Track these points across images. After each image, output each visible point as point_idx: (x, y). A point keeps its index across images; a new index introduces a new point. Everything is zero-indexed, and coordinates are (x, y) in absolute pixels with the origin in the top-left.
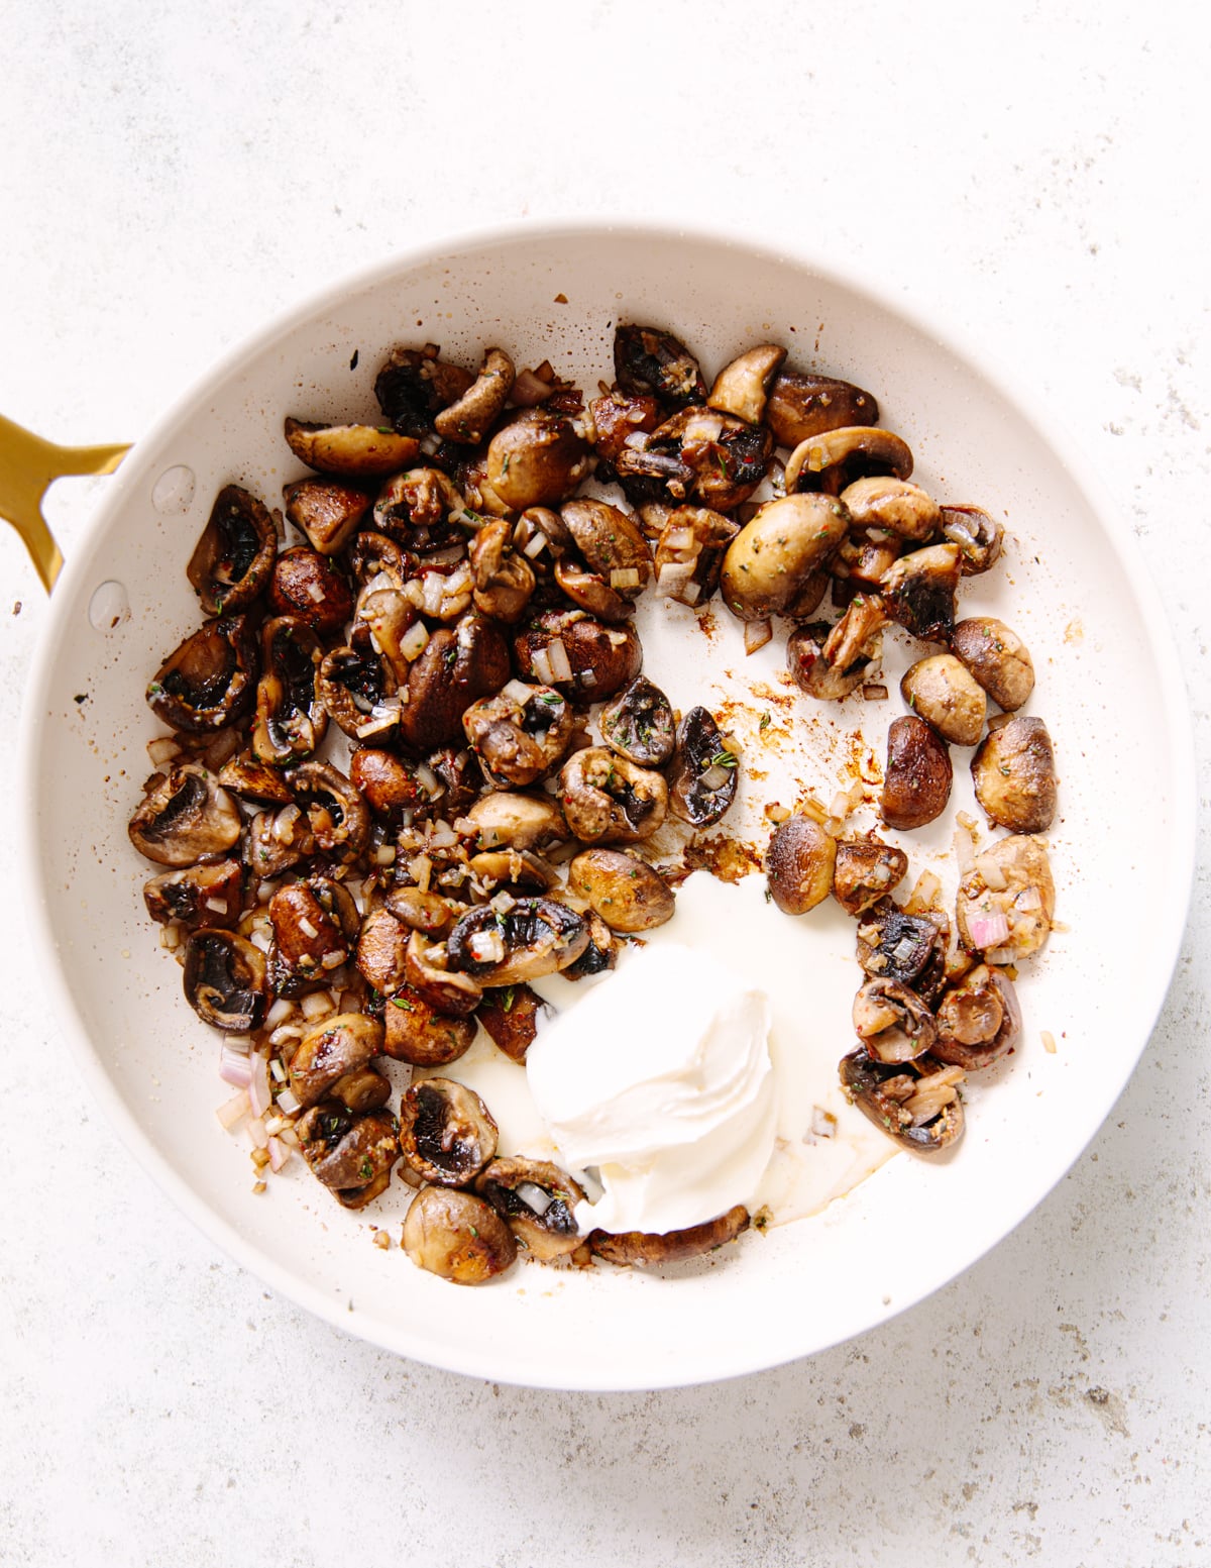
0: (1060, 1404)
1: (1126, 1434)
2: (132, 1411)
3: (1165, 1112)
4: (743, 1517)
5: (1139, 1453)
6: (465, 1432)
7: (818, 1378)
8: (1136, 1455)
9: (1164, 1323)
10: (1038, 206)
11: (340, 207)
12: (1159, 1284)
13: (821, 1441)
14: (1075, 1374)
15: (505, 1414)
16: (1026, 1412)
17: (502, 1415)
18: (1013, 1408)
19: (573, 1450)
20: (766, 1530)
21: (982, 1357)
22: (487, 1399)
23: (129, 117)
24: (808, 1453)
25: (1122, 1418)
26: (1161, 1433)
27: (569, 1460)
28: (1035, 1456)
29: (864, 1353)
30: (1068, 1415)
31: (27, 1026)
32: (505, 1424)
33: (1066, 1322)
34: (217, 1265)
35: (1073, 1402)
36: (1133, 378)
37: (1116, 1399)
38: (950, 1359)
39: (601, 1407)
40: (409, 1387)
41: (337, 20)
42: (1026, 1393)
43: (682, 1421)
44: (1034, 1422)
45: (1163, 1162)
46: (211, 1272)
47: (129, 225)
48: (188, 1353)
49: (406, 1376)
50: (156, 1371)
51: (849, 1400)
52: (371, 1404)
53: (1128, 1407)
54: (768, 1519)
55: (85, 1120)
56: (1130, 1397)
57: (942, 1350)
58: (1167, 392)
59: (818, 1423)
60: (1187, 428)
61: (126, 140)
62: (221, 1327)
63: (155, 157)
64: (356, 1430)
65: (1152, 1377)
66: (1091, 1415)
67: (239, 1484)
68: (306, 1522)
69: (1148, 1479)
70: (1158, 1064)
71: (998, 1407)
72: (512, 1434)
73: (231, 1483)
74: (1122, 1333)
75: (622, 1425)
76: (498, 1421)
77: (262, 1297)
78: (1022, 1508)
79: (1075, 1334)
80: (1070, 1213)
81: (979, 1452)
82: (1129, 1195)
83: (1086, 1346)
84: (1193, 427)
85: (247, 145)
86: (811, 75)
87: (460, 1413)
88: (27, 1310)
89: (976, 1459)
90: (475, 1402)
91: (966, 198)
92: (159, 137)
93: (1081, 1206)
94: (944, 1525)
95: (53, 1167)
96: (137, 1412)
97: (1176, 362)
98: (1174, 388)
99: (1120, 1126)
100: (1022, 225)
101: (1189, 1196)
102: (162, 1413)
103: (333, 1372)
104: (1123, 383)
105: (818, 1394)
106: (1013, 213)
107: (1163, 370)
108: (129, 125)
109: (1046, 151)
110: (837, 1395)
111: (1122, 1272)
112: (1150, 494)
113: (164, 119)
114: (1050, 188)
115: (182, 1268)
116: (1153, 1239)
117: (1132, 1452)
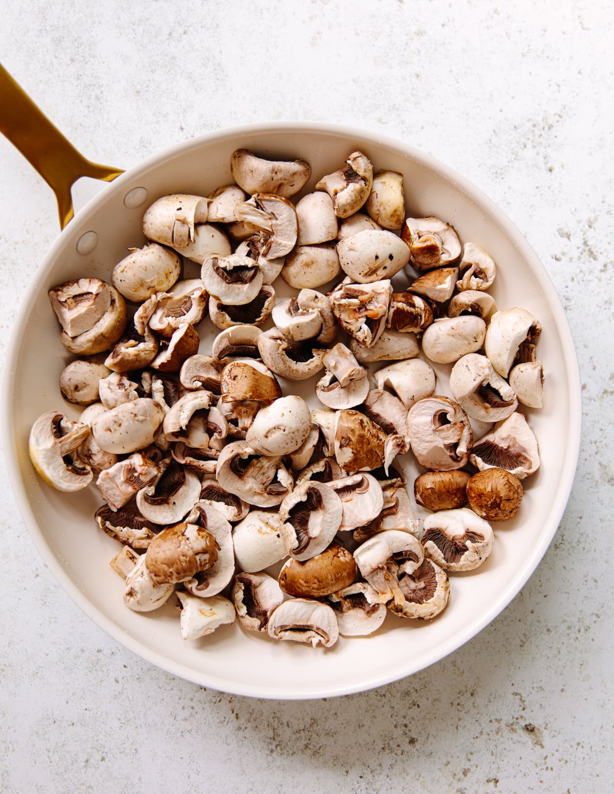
0: (512, 731)
1: (543, 747)
2: (55, 722)
3: (567, 590)
4: (355, 783)
5: (549, 757)
6: (220, 737)
7: (395, 714)
8: (547, 757)
10: (525, 147)
11: (183, 127)
12: (561, 674)
13: (395, 746)
14: (519, 717)
15: (241, 728)
16: (495, 735)
17: (239, 728)
19: (273, 747)
20: (367, 789)
21: (474, 707)
23: (78, 75)
24: (389, 752)
25: (541, 739)
26: (559, 746)
27: (271, 752)
28: (499, 756)
29: (418, 703)
30: (514, 736)
31: (9, 528)
32: (241, 734)
33: (515, 691)
34: (101, 651)
35: (518, 730)
36: (567, 234)
37: (538, 730)
38: (459, 707)
39: (288, 726)
40: (194, 713)
41: (185, 33)
42: (495, 725)
43: (328, 734)
44: (498, 739)
45: (565, 615)
46: (98, 654)
47: (76, 129)
48: (84, 694)
49: (192, 708)
50: (67, 702)
51: (410, 726)
52: (174, 721)
53: (544, 733)
54: (368, 784)
55: (37, 576)
57: (455, 703)
58: (583, 241)
59: (394, 737)
60: (592, 259)
61: (77, 86)
62: (101, 681)
63: (91, 95)
64: (167, 734)
65: (556, 719)
66: (526, 737)
67: (107, 760)
68: (140, 779)
69: (552, 769)
71: (482, 732)
72: (244, 739)
73: (103, 759)
74: (543, 697)
75: (298, 735)
76: (237, 732)
77: (123, 667)
78: (491, 781)
79: (520, 697)
80: (520, 638)
81: (472, 754)
82: (548, 630)
83: (525, 703)
84: (595, 259)
85: (138, 92)
86: (418, 76)
87: (219, 727)
89: (470, 756)
90: (226, 722)
91: (490, 141)
92: (93, 85)
93: (525, 635)
94: (453, 789)
95: (19, 599)
96: (57, 722)
97: (587, 227)
98: (586, 239)
99: (545, 596)
100: (517, 155)
101: (577, 632)
102: (70, 723)
103: (156, 705)
104: (562, 236)
105: (395, 723)
106: (513, 149)
107: (581, 231)
108: (78, 79)
109: (529, 120)
110: (403, 723)
111: (543, 668)
112: (572, 290)
113: (96, 76)
114: (531, 138)
115: (83, 651)
116: (559, 652)
117: (545, 755)
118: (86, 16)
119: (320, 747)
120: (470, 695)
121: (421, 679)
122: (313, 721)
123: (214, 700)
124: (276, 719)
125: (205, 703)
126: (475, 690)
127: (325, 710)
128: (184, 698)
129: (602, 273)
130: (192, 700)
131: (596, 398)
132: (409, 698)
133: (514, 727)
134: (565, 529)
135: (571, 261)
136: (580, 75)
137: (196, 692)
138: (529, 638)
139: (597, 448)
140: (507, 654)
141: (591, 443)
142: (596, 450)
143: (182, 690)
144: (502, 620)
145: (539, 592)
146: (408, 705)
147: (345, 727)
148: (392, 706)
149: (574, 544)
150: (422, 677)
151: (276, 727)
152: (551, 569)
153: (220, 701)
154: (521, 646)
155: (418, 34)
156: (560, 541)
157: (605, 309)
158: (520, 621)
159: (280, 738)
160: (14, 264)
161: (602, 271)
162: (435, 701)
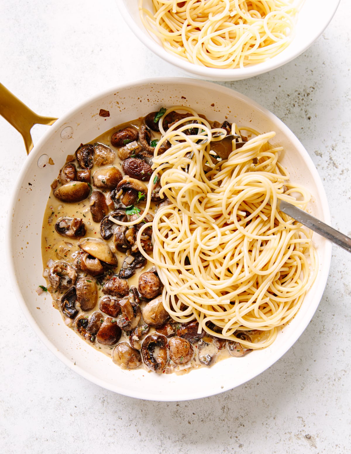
0: (298, 439)
1: (316, 447)
2: (37, 439)
3: (327, 357)
6: (131, 446)
7: (230, 431)
9: (327, 416)
10: (294, 106)
12: (325, 405)
13: (231, 449)
15: (142, 441)
16: (288, 441)
17: (141, 441)
18: (285, 440)
19: (161, 451)
21: (276, 425)
22: (137, 436)
23: (42, 76)
24: (227, 452)
25: (315, 443)
29: (243, 424)
31: (9, 330)
33: (299, 416)
34: (62, 398)
35: (301, 438)
36: (320, 154)
37: (313, 438)
38: (267, 426)
39: (169, 439)
40: (115, 433)
41: (101, 50)
42: (288, 436)
44: (290, 444)
45: (326, 371)
46: (60, 400)
47: (41, 105)
48: (53, 423)
49: (115, 430)
50: (44, 428)
51: (239, 437)
52: (105, 438)
53: (317, 440)
55: (25, 356)
56: (317, 437)
57: (265, 423)
58: (329, 158)
59: (230, 444)
60: (335, 168)
61: (41, 82)
63: (49, 87)
64: (100, 445)
65: (323, 431)
66: (306, 442)
70: (325, 344)
71: (280, 440)
72: (144, 447)
74: (315, 419)
75: (175, 444)
76: (140, 442)
77: (74, 407)
79: (302, 419)
80: (301, 385)
81: (275, 452)
82: (317, 380)
83: (305, 422)
84: (336, 168)
85: (75, 84)
87: (130, 440)
88: (7, 410)
90: (134, 437)
91: (274, 103)
92: (51, 81)
93: (304, 383)
95: (16, 370)
96: (38, 439)
97: (332, 150)
98: (331, 157)
99: (314, 361)
100: (290, 111)
101: (334, 381)
102: (45, 440)
103: (94, 428)
104: (317, 155)
105: (230, 435)
106: (287, 108)
107: (328, 152)
108: (42, 78)
109: (296, 91)
110: (235, 436)
111: (315, 402)
113: (52, 76)
114: (297, 101)
115: (52, 398)
116: (324, 393)
117: (317, 452)
119: (188, 450)
120: (273, 419)
121: (244, 410)
122: (183, 436)
123: (127, 425)
124: (162, 435)
125: (121, 427)
127: (190, 429)
128: (110, 424)
129: (341, 176)
130: (114, 425)
132: (238, 421)
133: (299, 436)
134: (325, 322)
135: (323, 169)
136: (324, 65)
137: (116, 420)
138: (306, 385)
139: (342, 275)
140: (294, 395)
141: (338, 272)
142: (341, 276)
143: (108, 420)
144: (290, 375)
145: (311, 359)
146: (238, 425)
147: (202, 439)
148: (229, 426)
149: (330, 330)
150: (245, 409)
151: (162, 439)
152: (318, 345)
153: (130, 425)
154: (302, 390)
156: (322, 329)
157: (343, 195)
158: (300, 375)
159: (165, 446)
160: (9, 181)
161: (341, 174)
162: (253, 422)
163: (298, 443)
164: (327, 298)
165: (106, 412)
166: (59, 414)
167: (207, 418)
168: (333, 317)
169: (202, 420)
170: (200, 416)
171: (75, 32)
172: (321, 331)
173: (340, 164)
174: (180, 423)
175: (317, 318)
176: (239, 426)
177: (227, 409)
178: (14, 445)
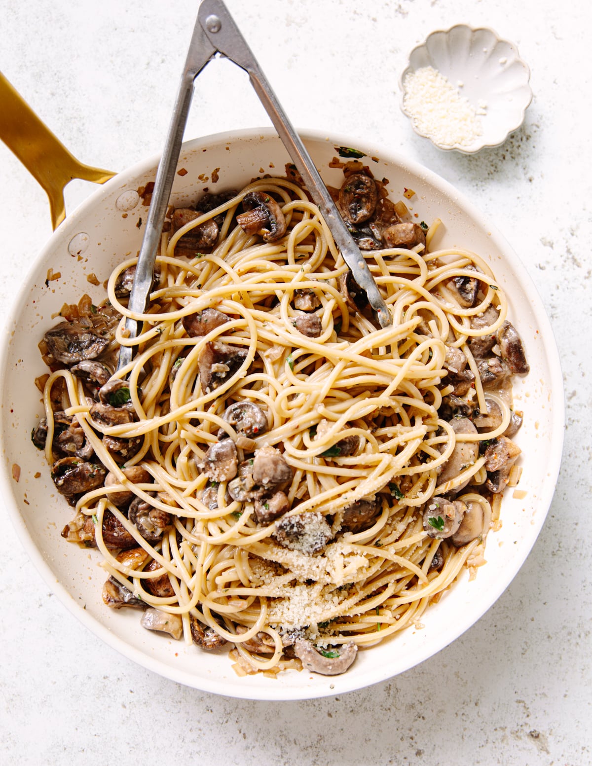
0: (517, 738)
1: (548, 752)
2: (65, 749)
3: (566, 597)
6: (229, 757)
7: (401, 727)
8: (553, 762)
9: (566, 698)
10: (504, 158)
12: (563, 680)
13: (402, 759)
14: (524, 724)
15: (249, 748)
16: (500, 743)
17: (247, 748)
18: (494, 741)
21: (479, 716)
22: (240, 740)
23: (59, 108)
24: (396, 764)
25: (546, 744)
26: (564, 751)
29: (423, 715)
30: (519, 743)
31: (11, 559)
32: (249, 752)
33: (519, 698)
34: (107, 677)
35: (523, 737)
36: (549, 242)
37: (543, 736)
38: (464, 717)
39: (296, 743)
40: (202, 735)
41: (163, 62)
42: (500, 733)
43: (335, 749)
44: (504, 747)
45: (565, 621)
46: (104, 680)
48: (93, 720)
49: (200, 730)
50: (77, 729)
51: (416, 738)
52: (183, 744)
53: (549, 739)
55: (41, 605)
56: (550, 734)
57: (460, 713)
58: (566, 249)
59: (401, 750)
60: (575, 267)
61: (58, 119)
62: (109, 707)
63: (73, 128)
64: (176, 756)
65: (560, 725)
66: (531, 743)
70: (562, 574)
71: (487, 740)
72: (252, 758)
74: (546, 704)
75: (306, 752)
76: (245, 751)
77: (130, 693)
79: (523, 704)
81: (478, 762)
82: (549, 637)
83: (529, 710)
84: (578, 266)
85: (118, 122)
87: (227, 747)
88: (12, 700)
90: (234, 742)
92: (75, 118)
93: (526, 643)
95: (25, 629)
96: (67, 749)
97: (570, 235)
98: (569, 247)
99: (544, 604)
100: (496, 167)
101: (578, 637)
102: (80, 749)
103: (164, 728)
104: (545, 245)
105: (401, 735)
106: (492, 162)
107: (564, 239)
108: (60, 112)
110: (409, 736)
111: (546, 674)
112: (558, 298)
113: (77, 109)
114: (510, 150)
115: (89, 678)
116: (561, 658)
117: (551, 761)
118: (65, 50)
119: (328, 763)
120: (474, 705)
121: (424, 691)
122: (319, 738)
123: (221, 721)
124: (283, 737)
125: (212, 725)
126: (479, 700)
127: (331, 726)
128: (191, 720)
129: (587, 280)
130: (199, 722)
131: (586, 405)
132: (414, 711)
133: (519, 734)
134: (561, 536)
135: (555, 270)
136: (555, 85)
137: (203, 714)
138: (530, 646)
139: (590, 453)
140: (509, 662)
141: (584, 449)
142: (589, 456)
143: (188, 713)
144: (503, 630)
145: (539, 600)
146: (413, 718)
147: (352, 742)
148: (398, 718)
149: (571, 551)
150: (426, 689)
151: (283, 745)
152: (549, 576)
153: (227, 722)
154: (523, 654)
155: (393, 52)
156: (557, 548)
158: (520, 629)
159: (288, 755)
160: (4, 298)
161: (586, 278)
162: (440, 712)
163: (517, 746)
164: (565, 494)
165: (186, 700)
166: (102, 705)
167: (360, 706)
168: (575, 526)
169: (351, 709)
170: (348, 702)
171: (116, 29)
172: (555, 551)
173: (584, 260)
174: (314, 716)
175: (547, 529)
176: (416, 718)
177: (394, 690)
178: (26, 760)
